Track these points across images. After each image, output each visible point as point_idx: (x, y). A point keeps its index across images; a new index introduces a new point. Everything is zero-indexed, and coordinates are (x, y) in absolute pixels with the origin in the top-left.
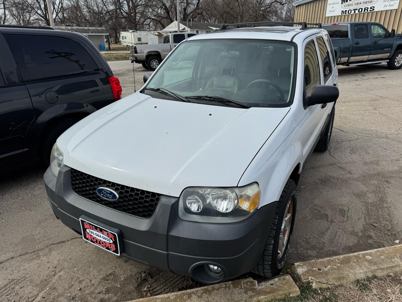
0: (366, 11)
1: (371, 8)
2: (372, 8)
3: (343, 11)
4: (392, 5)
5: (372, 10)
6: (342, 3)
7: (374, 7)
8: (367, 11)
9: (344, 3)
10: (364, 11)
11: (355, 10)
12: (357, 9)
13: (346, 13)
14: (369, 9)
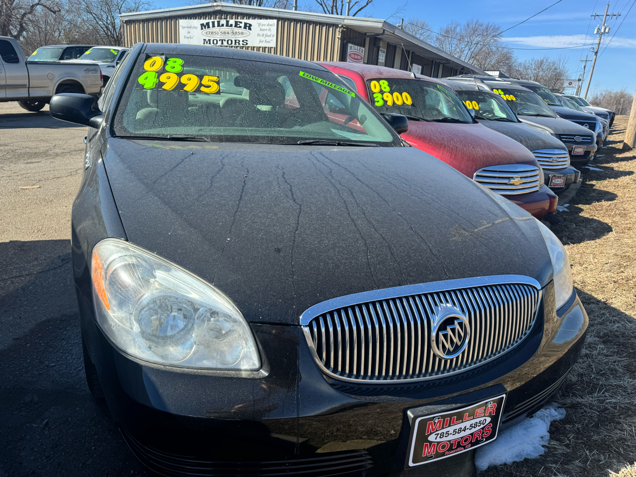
0: (237, 44)
1: (243, 41)
2: (245, 41)
3: (205, 40)
4: (269, 42)
5: (245, 44)
6: (202, 29)
7: (247, 41)
8: (239, 44)
9: (205, 28)
10: (235, 44)
11: (222, 40)
12: (225, 40)
13: (210, 43)
14: (241, 43)
